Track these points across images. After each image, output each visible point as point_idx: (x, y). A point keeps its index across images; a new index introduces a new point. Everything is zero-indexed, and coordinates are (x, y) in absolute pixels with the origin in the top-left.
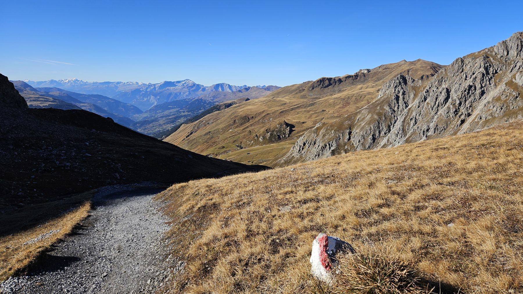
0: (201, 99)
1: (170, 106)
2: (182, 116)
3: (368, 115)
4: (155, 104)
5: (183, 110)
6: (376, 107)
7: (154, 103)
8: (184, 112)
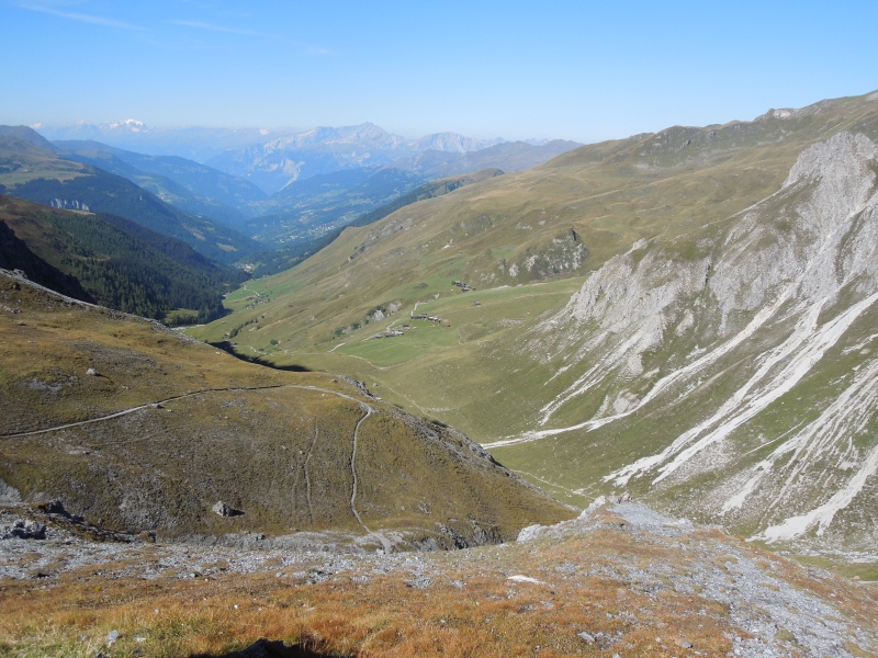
0: (396, 170)
1: (325, 185)
2: (349, 208)
3: (755, 227)
4: (295, 179)
5: (353, 195)
6: (778, 208)
7: (292, 176)
8: (355, 198)
